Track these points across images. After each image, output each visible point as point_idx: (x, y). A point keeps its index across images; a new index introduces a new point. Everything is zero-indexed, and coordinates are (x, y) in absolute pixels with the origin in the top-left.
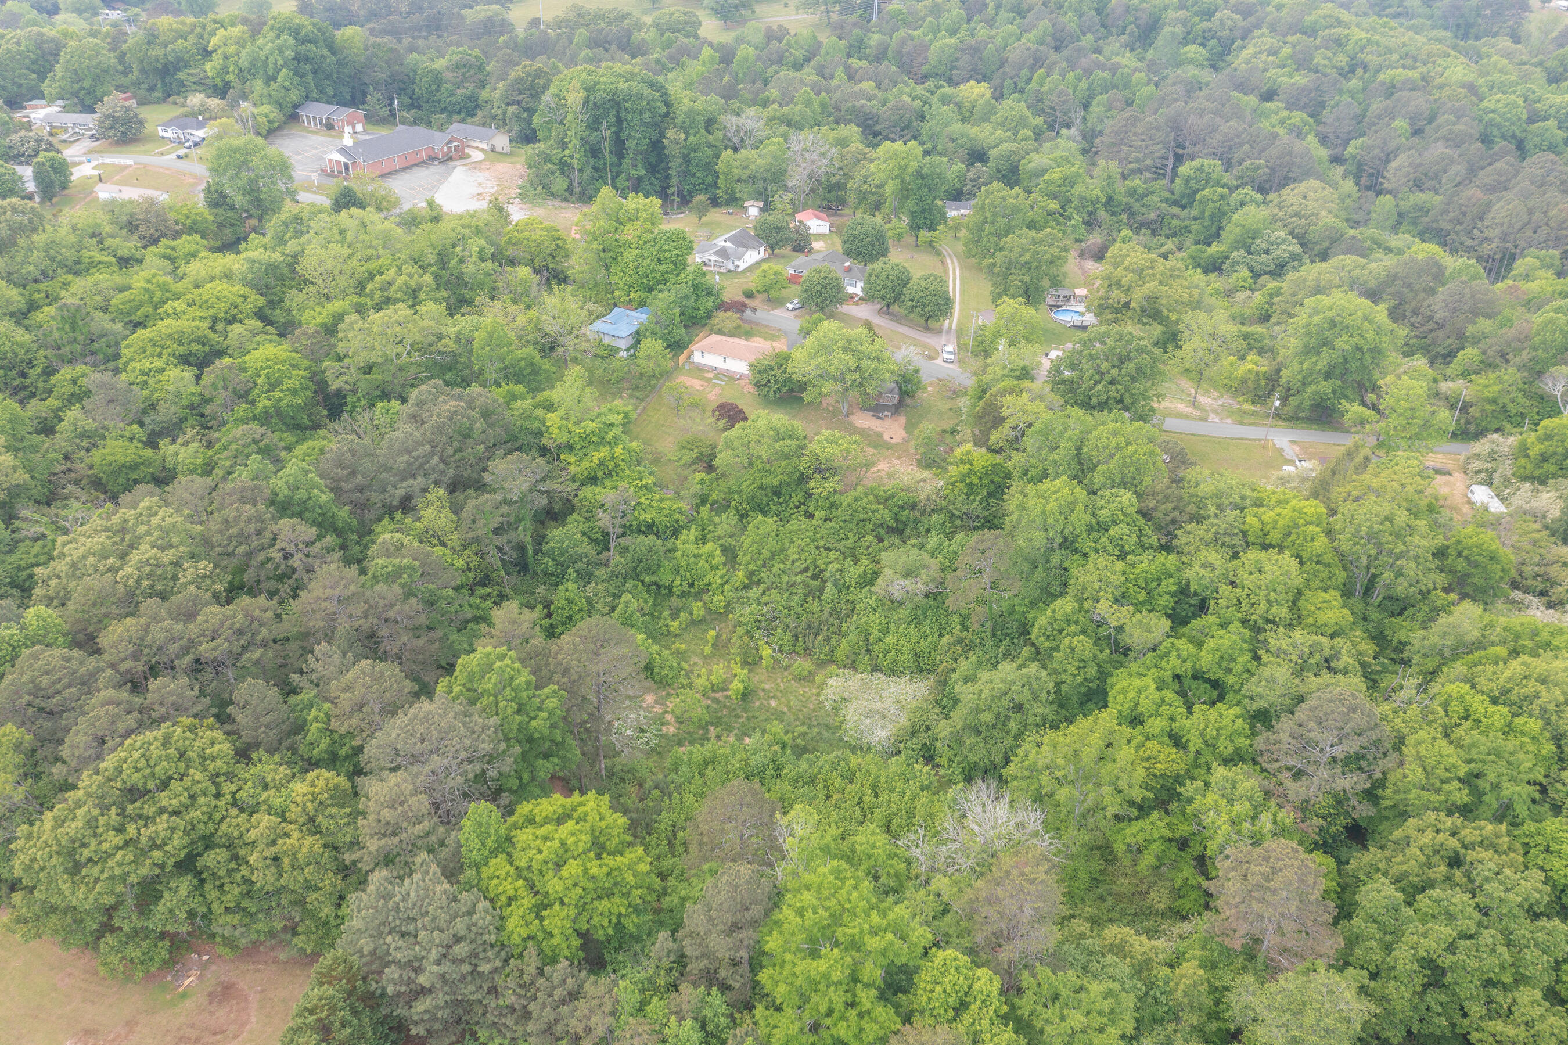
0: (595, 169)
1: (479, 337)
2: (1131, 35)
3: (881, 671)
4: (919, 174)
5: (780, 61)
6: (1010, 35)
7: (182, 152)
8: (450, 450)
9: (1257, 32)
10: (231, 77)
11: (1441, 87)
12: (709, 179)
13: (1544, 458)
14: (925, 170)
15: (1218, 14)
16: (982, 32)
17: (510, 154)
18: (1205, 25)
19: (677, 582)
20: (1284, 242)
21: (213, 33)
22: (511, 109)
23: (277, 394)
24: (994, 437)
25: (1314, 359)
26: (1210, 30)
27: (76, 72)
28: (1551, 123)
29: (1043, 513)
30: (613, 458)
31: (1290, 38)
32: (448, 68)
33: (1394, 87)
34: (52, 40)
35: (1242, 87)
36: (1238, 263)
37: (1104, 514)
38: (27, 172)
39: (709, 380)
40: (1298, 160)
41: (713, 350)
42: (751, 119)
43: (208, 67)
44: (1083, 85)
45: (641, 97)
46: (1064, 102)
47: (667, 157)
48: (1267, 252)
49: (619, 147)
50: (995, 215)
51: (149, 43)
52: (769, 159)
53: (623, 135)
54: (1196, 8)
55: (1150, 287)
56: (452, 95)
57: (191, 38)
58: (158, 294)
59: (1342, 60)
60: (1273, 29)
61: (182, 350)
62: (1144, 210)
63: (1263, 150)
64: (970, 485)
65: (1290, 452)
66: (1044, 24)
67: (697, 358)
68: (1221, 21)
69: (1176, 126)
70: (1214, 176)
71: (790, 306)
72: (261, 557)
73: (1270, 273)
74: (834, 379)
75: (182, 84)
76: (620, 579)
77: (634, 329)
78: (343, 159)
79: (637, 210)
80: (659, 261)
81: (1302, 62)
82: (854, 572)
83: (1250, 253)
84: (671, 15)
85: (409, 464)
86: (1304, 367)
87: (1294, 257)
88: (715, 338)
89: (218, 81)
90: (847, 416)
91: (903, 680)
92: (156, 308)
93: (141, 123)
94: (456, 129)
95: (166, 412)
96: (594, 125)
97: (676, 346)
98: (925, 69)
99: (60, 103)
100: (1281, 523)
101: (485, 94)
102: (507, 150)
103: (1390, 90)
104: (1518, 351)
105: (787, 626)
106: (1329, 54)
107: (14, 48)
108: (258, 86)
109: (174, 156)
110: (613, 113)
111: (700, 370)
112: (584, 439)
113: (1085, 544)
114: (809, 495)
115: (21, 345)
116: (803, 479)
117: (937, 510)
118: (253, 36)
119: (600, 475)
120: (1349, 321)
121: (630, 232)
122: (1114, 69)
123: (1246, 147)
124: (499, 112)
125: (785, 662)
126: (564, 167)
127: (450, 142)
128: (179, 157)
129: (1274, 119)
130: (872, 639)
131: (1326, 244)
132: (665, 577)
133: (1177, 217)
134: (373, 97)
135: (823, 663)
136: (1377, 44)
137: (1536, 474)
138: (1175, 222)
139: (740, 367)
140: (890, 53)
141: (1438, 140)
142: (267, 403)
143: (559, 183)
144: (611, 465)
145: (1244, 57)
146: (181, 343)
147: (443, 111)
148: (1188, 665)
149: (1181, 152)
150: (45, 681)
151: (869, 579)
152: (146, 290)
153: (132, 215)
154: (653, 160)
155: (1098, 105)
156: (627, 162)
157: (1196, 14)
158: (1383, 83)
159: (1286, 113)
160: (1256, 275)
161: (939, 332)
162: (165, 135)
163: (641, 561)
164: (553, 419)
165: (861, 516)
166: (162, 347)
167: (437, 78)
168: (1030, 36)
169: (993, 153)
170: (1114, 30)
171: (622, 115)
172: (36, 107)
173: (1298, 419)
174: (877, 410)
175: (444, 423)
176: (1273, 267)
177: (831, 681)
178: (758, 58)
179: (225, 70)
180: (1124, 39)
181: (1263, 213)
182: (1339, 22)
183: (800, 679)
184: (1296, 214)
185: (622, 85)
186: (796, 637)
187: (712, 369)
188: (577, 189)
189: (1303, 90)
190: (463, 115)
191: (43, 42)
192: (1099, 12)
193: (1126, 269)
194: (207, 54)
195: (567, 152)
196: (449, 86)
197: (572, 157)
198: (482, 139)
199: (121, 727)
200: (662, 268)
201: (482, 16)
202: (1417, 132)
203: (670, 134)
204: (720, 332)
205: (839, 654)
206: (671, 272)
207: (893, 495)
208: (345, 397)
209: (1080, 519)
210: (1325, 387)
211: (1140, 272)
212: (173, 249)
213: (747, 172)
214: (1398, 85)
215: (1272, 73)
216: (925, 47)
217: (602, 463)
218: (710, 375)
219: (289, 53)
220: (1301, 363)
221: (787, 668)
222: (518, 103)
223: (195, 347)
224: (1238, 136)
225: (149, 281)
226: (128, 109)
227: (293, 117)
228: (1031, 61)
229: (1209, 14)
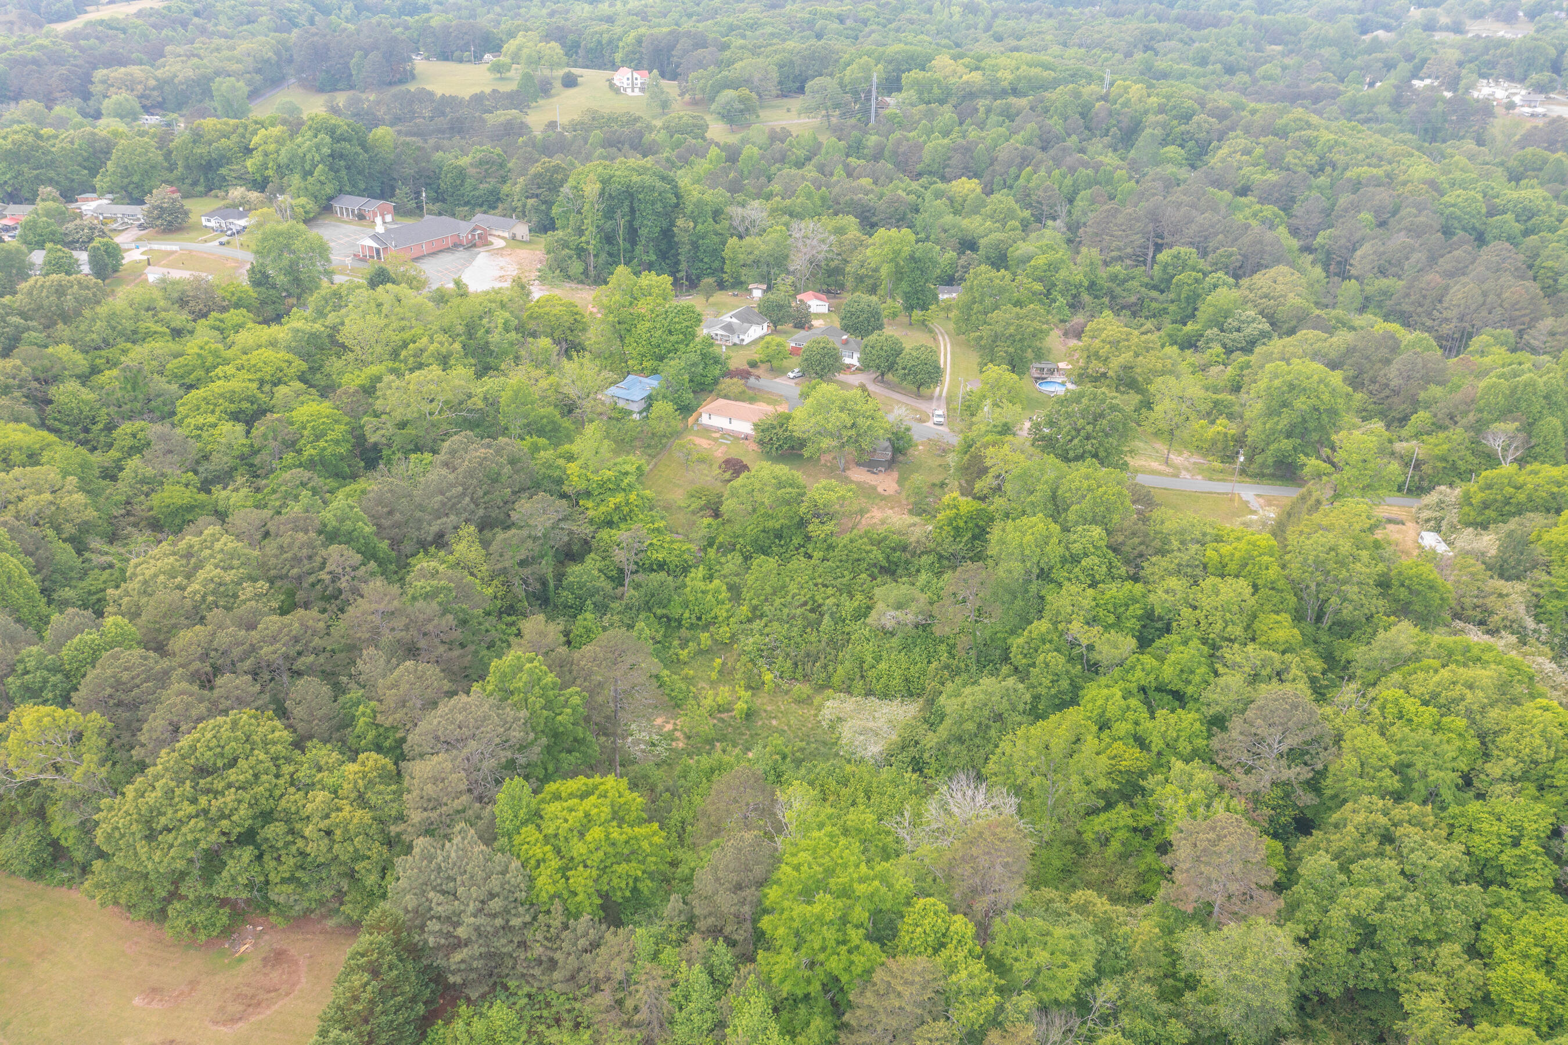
0: (610, 254)
1: (505, 398)
2: (1114, 137)
3: (874, 695)
4: (912, 258)
5: (783, 159)
6: (1000, 136)
7: (224, 239)
8: (480, 493)
9: (1231, 134)
10: (270, 173)
11: (1404, 184)
12: (716, 264)
13: (1486, 505)
14: (917, 255)
15: (1195, 118)
16: (973, 133)
17: (530, 242)
18: (1183, 128)
19: (687, 615)
20: (1254, 320)
21: (255, 133)
22: (531, 202)
23: (322, 444)
24: (978, 485)
25: (1276, 419)
26: (1188, 132)
27: (126, 168)
28: (1509, 217)
29: (1021, 545)
30: (627, 504)
31: (1262, 140)
32: (471, 164)
33: (1360, 183)
34: (104, 139)
35: (1219, 183)
36: (1212, 340)
37: (1077, 547)
38: (83, 256)
39: (715, 440)
40: (1268, 248)
41: (719, 412)
42: (756, 210)
43: (249, 163)
44: (1068, 181)
45: (653, 189)
46: (1050, 197)
47: (677, 243)
48: (1238, 330)
49: (633, 234)
50: (983, 295)
51: (194, 142)
52: (772, 245)
53: (636, 224)
54: (1174, 112)
55: (1126, 357)
56: (475, 189)
57: (234, 138)
58: (210, 359)
59: (1312, 159)
60: (1247, 131)
61: (233, 407)
62: (1125, 294)
63: (1236, 239)
64: (957, 529)
65: (1255, 503)
66: (1032, 126)
67: (705, 419)
68: (1199, 125)
69: (1154, 217)
70: (1190, 263)
71: (791, 375)
72: (312, 579)
73: (1242, 349)
74: (832, 435)
75: (224, 179)
76: (634, 611)
77: (646, 394)
78: (375, 245)
79: (650, 286)
80: (670, 332)
81: (1274, 161)
82: (849, 606)
83: (1222, 331)
84: (680, 118)
85: (444, 504)
86: (1268, 426)
87: (1264, 335)
88: (721, 402)
89: (258, 177)
90: (844, 470)
91: (895, 703)
92: (208, 371)
93: (186, 213)
94: (480, 218)
95: (220, 461)
96: (609, 214)
97: (686, 410)
98: (919, 167)
99: (110, 196)
100: (1237, 555)
101: (506, 189)
102: (527, 238)
103: (1357, 185)
104: (1466, 413)
105: (788, 655)
106: (1299, 153)
107: (68, 146)
108: (296, 180)
109: (216, 243)
110: (627, 203)
111: (707, 430)
112: (601, 486)
113: (1060, 574)
114: (808, 538)
115: (86, 403)
116: (802, 523)
117: (926, 552)
118: (291, 136)
119: (616, 519)
120: (1305, 383)
121: (643, 307)
122: (1097, 167)
123: (1220, 237)
124: (519, 204)
125: (786, 687)
126: (581, 252)
127: (474, 230)
128: (221, 244)
129: (1248, 212)
130: (866, 666)
131: (1294, 323)
132: (675, 611)
133: (1156, 300)
134: (402, 191)
135: (821, 688)
136: (1345, 144)
137: (1479, 520)
138: (1154, 305)
139: (745, 427)
140: (886, 153)
141: (1401, 230)
143: (576, 267)
144: (626, 510)
145: (1219, 157)
146: (232, 402)
147: (467, 203)
148: (1152, 677)
149: (1160, 241)
150: (125, 676)
151: (862, 613)
152: (199, 355)
153: (183, 292)
154: (663, 247)
155: (1082, 199)
156: (639, 249)
157: (1175, 117)
158: (1349, 180)
159: (1258, 207)
160: (1229, 351)
161: (930, 398)
162: (208, 224)
163: (653, 595)
164: (573, 468)
165: (856, 556)
166: (215, 405)
167: (461, 174)
168: (1019, 137)
169: (982, 242)
170: (1098, 132)
171: (635, 205)
172: (87, 200)
173: (1264, 476)
174: (871, 465)
175: (475, 468)
176: (1244, 344)
177: (828, 704)
178: (762, 157)
179: (265, 166)
180: (1107, 140)
181: (1235, 294)
182: (1309, 125)
183: (800, 701)
184: (1266, 296)
185: (635, 178)
186: (796, 664)
187: (719, 430)
188: (592, 273)
189: (1274, 186)
190: (485, 208)
191: (95, 141)
192: (1083, 115)
193: (1103, 341)
194: (248, 151)
195: (583, 239)
196: (473, 180)
197: (588, 243)
198: (503, 228)
199: (194, 713)
201: (502, 119)
202: (1382, 224)
203: (680, 222)
204: (726, 397)
205: (836, 680)
206: (681, 342)
207: (886, 538)
208: (380, 451)
209: (1054, 551)
210: (1286, 444)
211: (1115, 344)
212: (222, 321)
213: (752, 257)
214: (1364, 182)
215: (1246, 170)
216: (920, 147)
217: (617, 508)
218: (717, 435)
219: (326, 151)
220: (1265, 424)
221: (787, 692)
222: (537, 196)
223: (245, 405)
224: (1212, 226)
225: (201, 348)
226: (175, 200)
227: (327, 209)
228: (1019, 160)
229: (1187, 117)
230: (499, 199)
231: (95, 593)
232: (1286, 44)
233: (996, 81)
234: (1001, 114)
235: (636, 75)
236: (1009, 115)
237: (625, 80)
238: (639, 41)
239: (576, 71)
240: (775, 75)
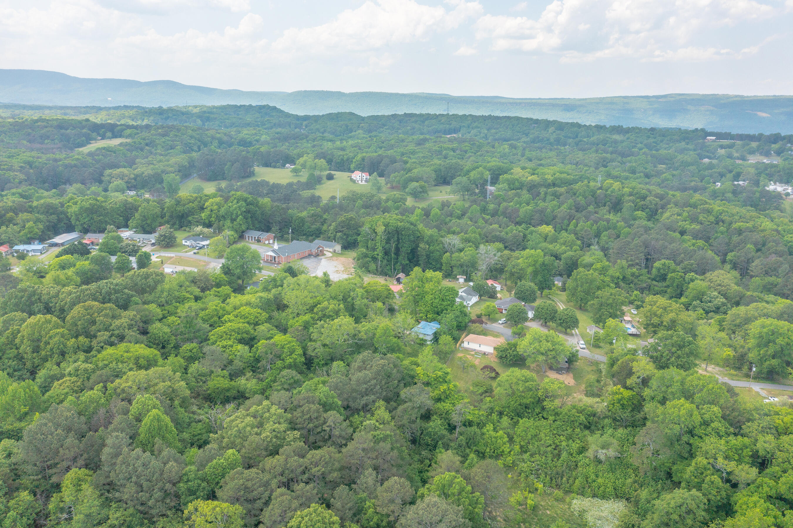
0: (388, 261)
1: (379, 332)
2: (609, 206)
3: (597, 497)
4: (543, 264)
5: (451, 215)
6: (555, 206)
7: (196, 251)
8: (383, 382)
9: (669, 206)
10: (213, 219)
11: (762, 231)
12: (438, 266)
14: (545, 262)
15: (648, 198)
16: (542, 204)
17: (341, 254)
18: (643, 202)
19: (488, 450)
20: (717, 297)
21: (206, 201)
22: (339, 234)
23: (294, 356)
24: (629, 382)
25: (766, 349)
26: (645, 205)
27: (144, 216)
29: (679, 416)
30: (449, 389)
31: (685, 209)
32: (308, 217)
33: (741, 230)
34: (131, 203)
35: (669, 228)
36: (696, 307)
37: (707, 417)
38: (133, 259)
39: (473, 355)
40: (710, 261)
41: (474, 341)
42: (454, 240)
43: (203, 215)
44: (595, 227)
45: (409, 229)
46: (588, 235)
47: (418, 255)
48: (710, 302)
49: (397, 250)
50: (582, 283)
51: (176, 205)
52: (470, 257)
53: (400, 246)
54: (637, 196)
55: (672, 315)
56: (309, 228)
57: (196, 203)
58: (221, 312)
59: (712, 218)
60: (676, 205)
61: (239, 337)
62: (639, 283)
63: (692, 257)
64: (623, 405)
65: (763, 393)
66: (570, 201)
67: (465, 345)
68: (650, 202)
69: (646, 245)
70: (671, 268)
71: (500, 322)
72: (319, 430)
73: (713, 311)
74: (542, 354)
75: (190, 222)
76: (463, 448)
77: (434, 331)
78: (273, 254)
79: (432, 277)
80: (443, 300)
81: (694, 219)
82: (575, 446)
83: (702, 302)
84: (395, 195)
85: (367, 389)
86: (761, 352)
87: (724, 304)
88: (471, 336)
89: (207, 221)
90: (545, 372)
91: (610, 502)
92: (219, 318)
93: (175, 238)
94: (318, 242)
95: (238, 363)
96: (388, 241)
97: (456, 339)
98: (518, 219)
99: (134, 230)
101: (325, 227)
102: (340, 252)
103: (740, 232)
105: (546, 473)
106: (705, 216)
107: (114, 206)
108: (228, 223)
109: (192, 253)
110: (396, 236)
111: (467, 350)
112: (435, 380)
113: (699, 431)
114: (543, 409)
115: (166, 333)
116: (540, 401)
117: (606, 417)
118: (225, 202)
119: (443, 397)
120: (781, 331)
121: (428, 287)
122: (608, 221)
123: (682, 255)
124: (332, 235)
125: (549, 492)
126: (374, 259)
127: (318, 248)
128: (195, 253)
129: (689, 243)
130: (590, 480)
131: (738, 299)
132: (482, 448)
133: (657, 286)
134: (275, 228)
135: (568, 492)
136: (727, 212)
138: (656, 288)
139: (489, 350)
140: (499, 212)
141: (770, 254)
142: (291, 360)
143: (373, 266)
144: (448, 392)
145: (666, 216)
146: (238, 334)
147: (304, 235)
148: (774, 491)
149: (649, 257)
150: (249, 484)
151: (582, 450)
152: (216, 310)
153: (194, 278)
154: (410, 257)
155: (604, 236)
156: (400, 258)
157: (638, 198)
158: (735, 229)
159: (694, 241)
160: (707, 313)
161: (572, 335)
162: (186, 244)
163: (470, 439)
164: (419, 370)
166: (231, 335)
167: (302, 220)
168: (565, 206)
169: (563, 256)
170: (600, 204)
171: (400, 237)
172: (122, 231)
173: (759, 378)
174: (559, 370)
175: (380, 370)
176: (714, 309)
177: (575, 501)
178: (442, 214)
179: (210, 216)
180: (607, 208)
181: (704, 284)
182: (706, 203)
183: (557, 500)
184: (720, 285)
185: (399, 224)
186: (551, 479)
187: (473, 350)
189: (699, 231)
190: (314, 237)
191: (127, 204)
192: (593, 196)
193: (658, 307)
194: (202, 209)
195: (376, 253)
196: (308, 224)
197: (378, 255)
198: (330, 247)
199: (293, 506)
200: (445, 303)
201: (309, 194)
202: (758, 250)
203: (422, 245)
204: (474, 333)
205: (575, 487)
206: (449, 305)
207: (584, 410)
208: (313, 359)
209: (697, 418)
210: (774, 362)
211: (665, 309)
212: (218, 292)
213: (459, 263)
214: (743, 230)
215: (680, 223)
216: (517, 210)
217: (444, 392)
218: (473, 353)
219: (244, 209)
220: (759, 351)
221: (550, 494)
223: (245, 335)
224: (677, 250)
225: (216, 306)
226: (171, 232)
227: (241, 237)
228: (568, 217)
229: (644, 198)
230: (321, 233)
231: (196, 436)
232: (667, 164)
233: (546, 180)
234: (552, 195)
235: (363, 175)
236: (556, 196)
237: (358, 177)
238: (363, 159)
239: (333, 172)
240: (434, 176)
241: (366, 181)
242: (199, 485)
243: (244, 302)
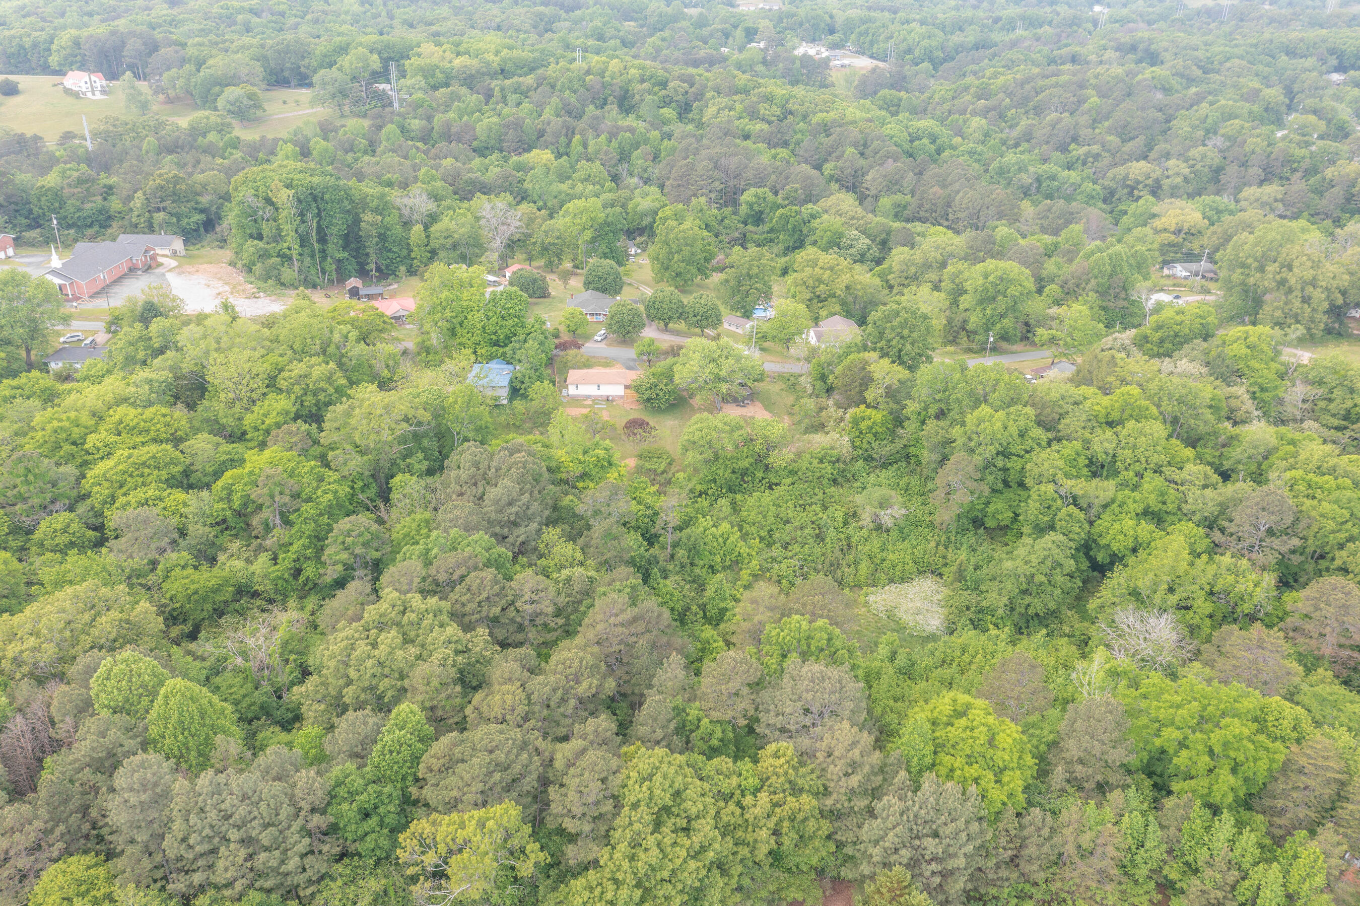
0: (310, 258)
2: (613, 103)
3: (897, 582)
4: (608, 222)
9: (708, 95)
12: (405, 252)
15: (670, 84)
16: (507, 111)
17: (190, 257)
18: (664, 92)
20: (860, 238)
22: (160, 216)
24: (870, 396)
26: (669, 96)
28: (925, 141)
31: (735, 98)
32: (68, 185)
33: (826, 125)
41: (586, 382)
44: (614, 144)
45: (336, 188)
46: (611, 159)
47: (364, 237)
48: (852, 247)
49: (322, 233)
54: (653, 81)
56: (79, 210)
59: (776, 110)
66: (555, 100)
67: (572, 391)
68: (675, 90)
69: (717, 167)
70: (769, 199)
71: (598, 338)
77: (507, 379)
79: (468, 277)
80: (503, 317)
81: (753, 115)
82: (839, 515)
84: (208, 118)
88: (579, 373)
90: (720, 410)
96: (302, 218)
98: (480, 144)
102: (184, 253)
103: (826, 128)
106: (766, 106)
110: (314, 205)
111: (576, 401)
116: (761, 458)
117: (855, 459)
123: (773, 177)
126: (286, 258)
131: (884, 236)
135: (856, 588)
136: (794, 97)
138: (756, 236)
139: (618, 390)
142: (330, 496)
143: (287, 273)
145: (710, 113)
155: (637, 159)
157: (654, 85)
158: (818, 124)
159: (772, 151)
165: (819, 475)
171: (322, 206)
174: (740, 401)
177: (872, 598)
180: (614, 107)
181: (837, 220)
184: (853, 218)
187: (588, 397)
192: (584, 88)
195: (284, 245)
196: (73, 201)
197: (289, 249)
200: (510, 323)
205: (861, 577)
213: (450, 241)
214: (829, 124)
215: (737, 123)
218: (589, 402)
222: (164, 209)
224: (761, 168)
228: (564, 131)
229: (664, 84)
230: (109, 217)
232: (635, 20)
233: (488, 64)
234: (515, 92)
235: (93, 78)
236: (524, 92)
237: (82, 84)
238: (77, 43)
239: (12, 78)
240: (258, 68)
241: (103, 92)
242: (379, 794)
243: (110, 397)
